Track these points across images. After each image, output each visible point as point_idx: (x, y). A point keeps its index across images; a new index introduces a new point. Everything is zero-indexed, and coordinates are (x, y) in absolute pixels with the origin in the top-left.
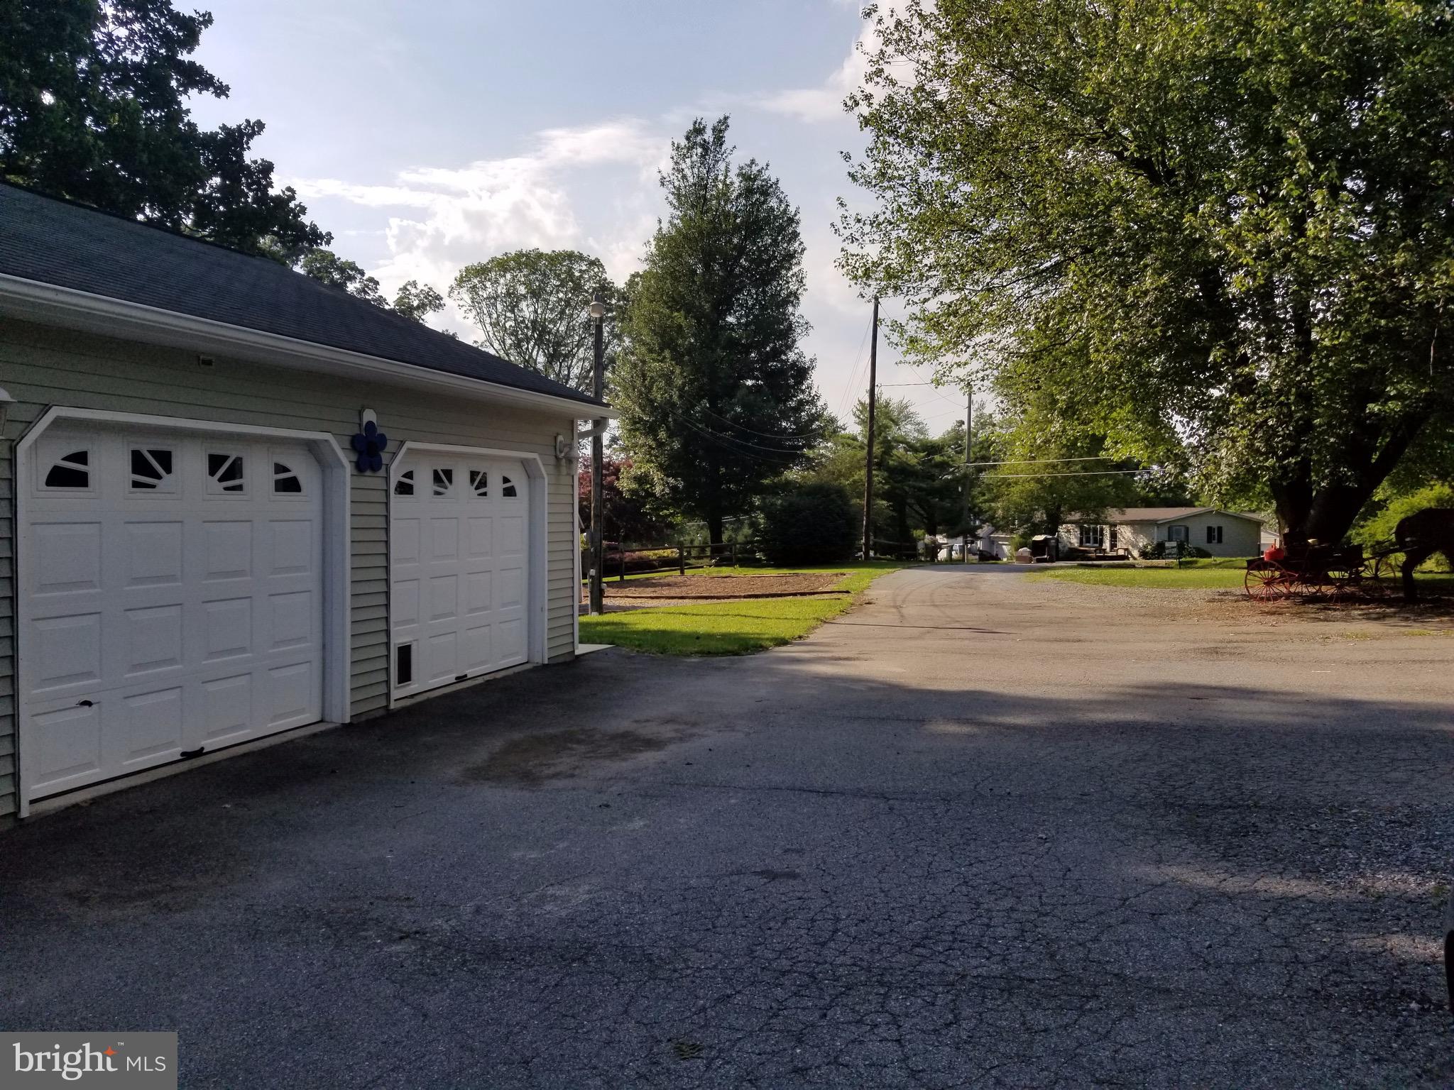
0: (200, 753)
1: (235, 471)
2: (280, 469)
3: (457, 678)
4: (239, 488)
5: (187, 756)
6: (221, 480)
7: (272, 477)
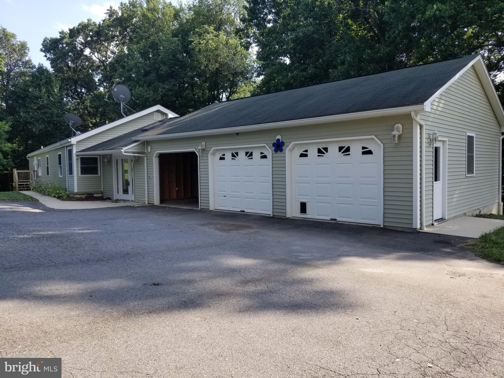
0: (244, 211)
1: (251, 154)
2: (262, 153)
3: (331, 219)
4: (252, 158)
5: (241, 211)
6: (248, 157)
7: (260, 155)
